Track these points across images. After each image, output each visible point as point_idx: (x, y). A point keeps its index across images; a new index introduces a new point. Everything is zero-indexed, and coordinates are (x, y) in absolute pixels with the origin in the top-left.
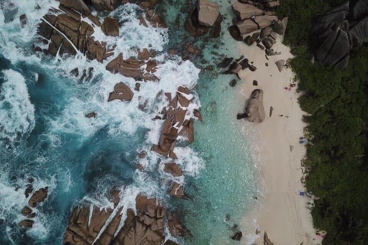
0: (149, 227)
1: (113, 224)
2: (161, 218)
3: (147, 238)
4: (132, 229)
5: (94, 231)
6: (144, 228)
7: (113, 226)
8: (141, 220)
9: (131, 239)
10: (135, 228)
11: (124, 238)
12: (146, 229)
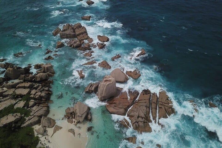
0: (138, 117)
1: (155, 113)
2: (134, 123)
3: (136, 112)
4: (145, 114)
5: (161, 108)
6: (140, 116)
7: (154, 112)
8: (144, 119)
9: (144, 110)
10: (145, 115)
11: (147, 109)
12: (139, 116)
